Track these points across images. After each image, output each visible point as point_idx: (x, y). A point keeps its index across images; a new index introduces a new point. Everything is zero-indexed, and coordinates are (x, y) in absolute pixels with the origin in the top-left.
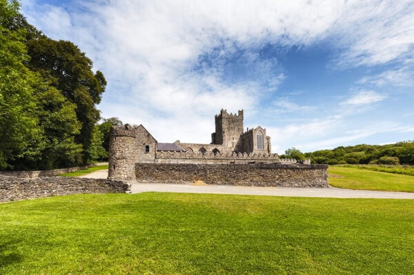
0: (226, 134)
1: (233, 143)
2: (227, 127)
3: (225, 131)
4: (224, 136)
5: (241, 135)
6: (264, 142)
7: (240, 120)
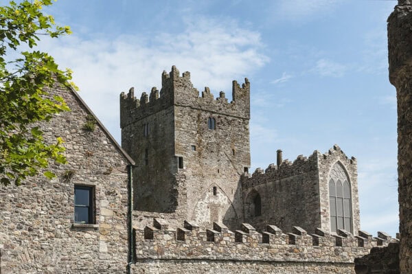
0: (188, 172)
1: (214, 208)
2: (193, 142)
3: (184, 157)
4: (183, 180)
5: (242, 177)
6: (353, 207)
7: (240, 118)
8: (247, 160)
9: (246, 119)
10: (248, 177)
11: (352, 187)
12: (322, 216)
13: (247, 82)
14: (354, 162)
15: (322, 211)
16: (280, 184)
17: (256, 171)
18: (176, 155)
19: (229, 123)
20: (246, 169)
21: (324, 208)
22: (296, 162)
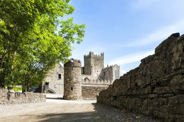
1: (97, 74)
2: (94, 63)
4: (92, 70)
6: (119, 74)
8: (103, 66)
9: (103, 59)
10: (103, 69)
11: (119, 71)
13: (103, 53)
14: (119, 67)
16: (107, 70)
18: (91, 66)
19: (100, 60)
22: (110, 67)
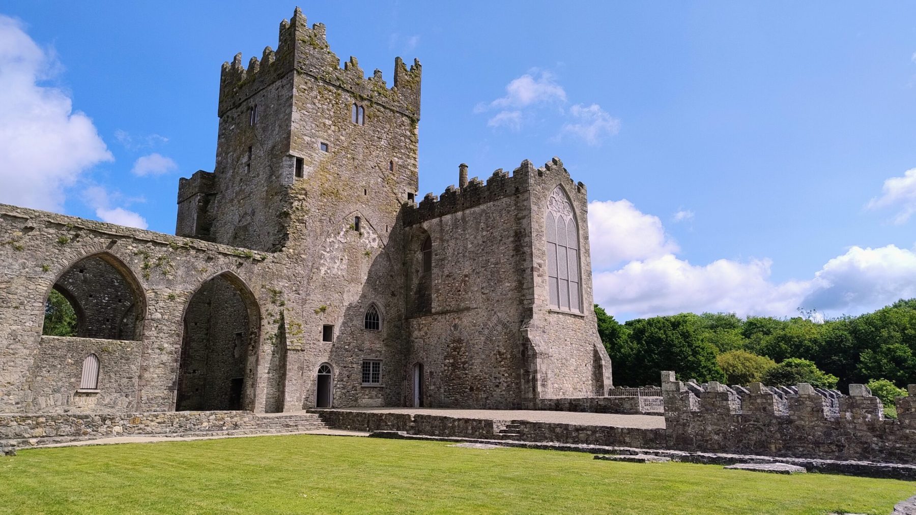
0: (312, 185)
1: (354, 252)
2: (324, 137)
3: (306, 159)
4: (301, 197)
5: (404, 207)
6: (582, 264)
7: (403, 115)
8: (413, 180)
9: (413, 120)
10: (412, 206)
11: (581, 232)
12: (535, 274)
13: (417, 65)
14: (583, 191)
15: (535, 265)
16: (463, 218)
17: (427, 198)
18: (291, 152)
20: (411, 196)
21: (540, 261)
22: (490, 182)
